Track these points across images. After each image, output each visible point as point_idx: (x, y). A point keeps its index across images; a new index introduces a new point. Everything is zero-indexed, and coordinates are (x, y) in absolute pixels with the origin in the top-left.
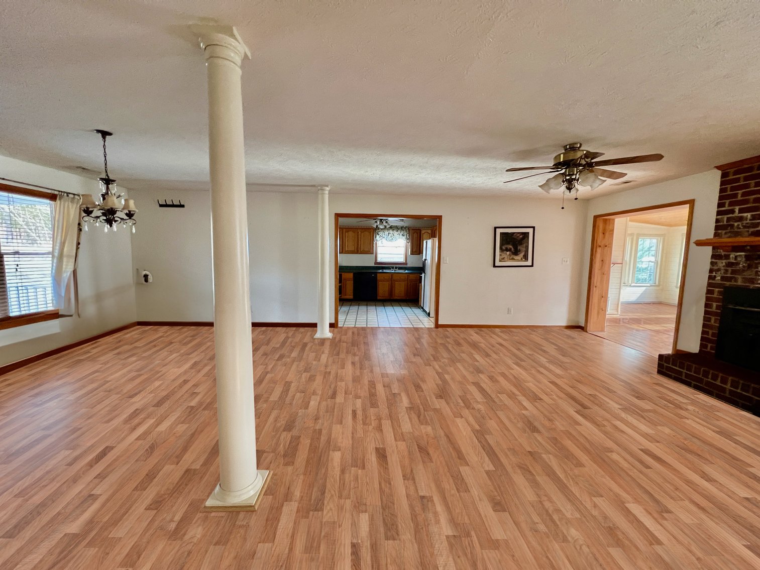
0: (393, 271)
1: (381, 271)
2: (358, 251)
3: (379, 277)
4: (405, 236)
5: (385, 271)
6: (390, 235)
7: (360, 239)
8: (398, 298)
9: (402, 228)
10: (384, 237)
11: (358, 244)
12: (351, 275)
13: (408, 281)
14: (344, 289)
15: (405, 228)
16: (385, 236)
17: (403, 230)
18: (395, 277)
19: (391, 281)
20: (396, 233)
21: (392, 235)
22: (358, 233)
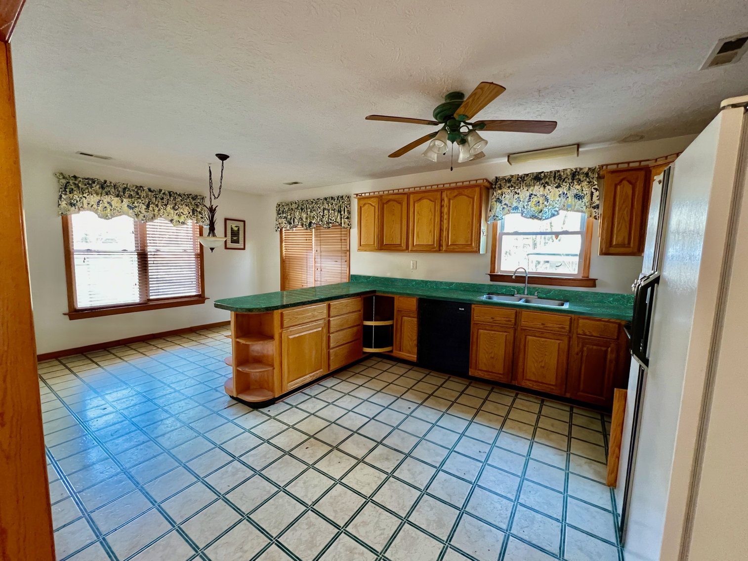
0: (521, 303)
1: (484, 298)
2: (440, 245)
3: (477, 314)
4: (586, 199)
5: (496, 299)
6: (535, 200)
7: (445, 216)
8: (536, 387)
9: (575, 175)
10: (516, 208)
11: (441, 230)
12: (413, 304)
13: (570, 338)
14: (398, 335)
15: (587, 175)
16: (520, 206)
17: (580, 181)
18: (526, 321)
19: (515, 330)
20: (552, 192)
21: (541, 200)
22: (442, 200)
